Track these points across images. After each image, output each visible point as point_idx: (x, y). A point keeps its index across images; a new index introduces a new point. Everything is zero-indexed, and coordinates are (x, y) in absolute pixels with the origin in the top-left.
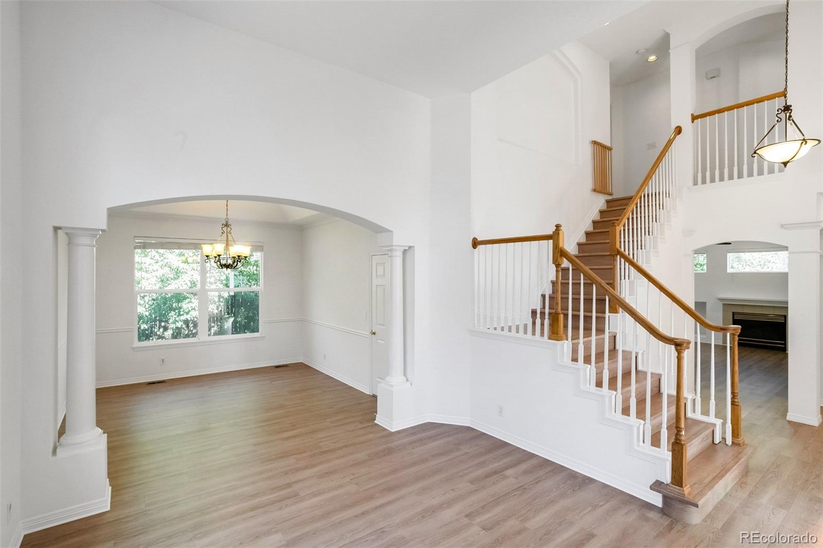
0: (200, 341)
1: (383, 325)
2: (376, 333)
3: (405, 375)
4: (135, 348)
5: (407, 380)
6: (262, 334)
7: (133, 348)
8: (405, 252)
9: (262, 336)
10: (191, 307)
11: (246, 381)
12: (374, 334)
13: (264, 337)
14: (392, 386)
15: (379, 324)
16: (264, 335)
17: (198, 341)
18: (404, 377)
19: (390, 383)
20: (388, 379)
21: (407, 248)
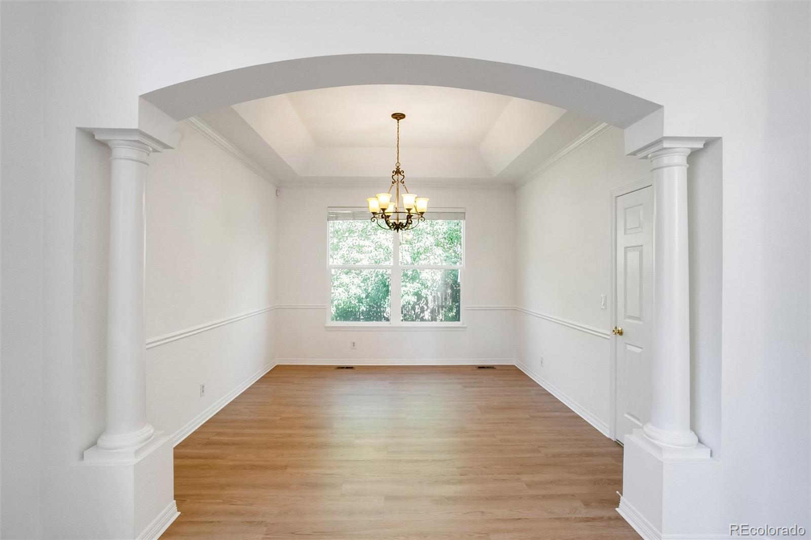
0: (391, 326)
1: (638, 319)
2: (624, 331)
3: (693, 428)
4: (327, 327)
5: (700, 441)
6: (463, 324)
7: (326, 327)
8: (693, 156)
9: (463, 326)
10: (404, 291)
11: (435, 381)
12: (621, 333)
13: (466, 327)
14: (660, 449)
15: (630, 317)
16: (465, 326)
17: (389, 326)
18: (693, 433)
19: (656, 442)
20: (649, 428)
21: (701, 146)
